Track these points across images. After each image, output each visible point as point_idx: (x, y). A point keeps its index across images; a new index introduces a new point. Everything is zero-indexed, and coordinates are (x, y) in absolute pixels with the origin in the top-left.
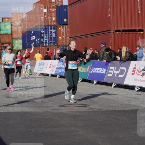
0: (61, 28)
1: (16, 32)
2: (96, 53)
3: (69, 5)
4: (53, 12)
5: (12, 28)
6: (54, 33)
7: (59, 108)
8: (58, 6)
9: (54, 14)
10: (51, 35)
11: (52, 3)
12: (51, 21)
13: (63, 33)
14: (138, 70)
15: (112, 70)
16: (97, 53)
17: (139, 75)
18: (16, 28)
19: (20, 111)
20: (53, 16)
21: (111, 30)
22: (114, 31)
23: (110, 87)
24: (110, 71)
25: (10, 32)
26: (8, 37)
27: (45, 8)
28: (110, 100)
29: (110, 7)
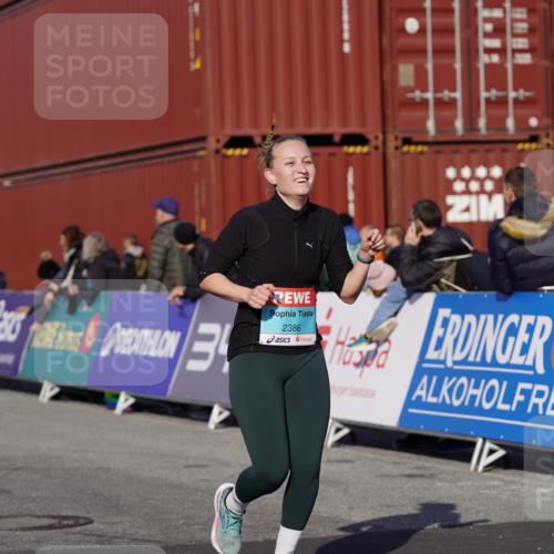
2: (129, 255)
14: (342, 339)
15: (209, 338)
16: (136, 251)
17: (345, 363)
21: (203, 139)
22: (222, 144)
23: (198, 426)
24: (199, 347)
28: (197, 489)
29: (198, 22)
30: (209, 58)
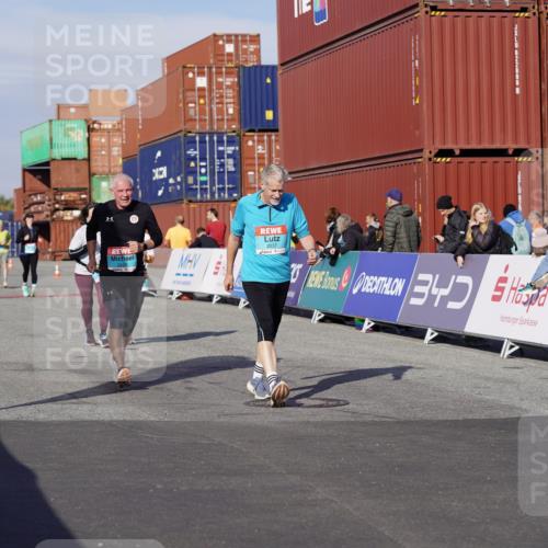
0: (254, 141)
1: (103, 153)
2: (371, 227)
3: (282, 65)
4: (228, 87)
5: (88, 139)
6: (229, 156)
7: (247, 409)
8: (244, 67)
9: (230, 93)
10: (222, 165)
11: (226, 58)
12: (220, 117)
13: (261, 157)
14: (515, 285)
15: (425, 283)
17: (516, 302)
18: (103, 140)
19: (115, 418)
20: (229, 100)
21: (421, 150)
22: (433, 154)
23: (417, 342)
24: (418, 289)
25: (81, 153)
26: (77, 170)
27: (201, 74)
28: (418, 384)
29: (418, 72)
30: (425, 97)
